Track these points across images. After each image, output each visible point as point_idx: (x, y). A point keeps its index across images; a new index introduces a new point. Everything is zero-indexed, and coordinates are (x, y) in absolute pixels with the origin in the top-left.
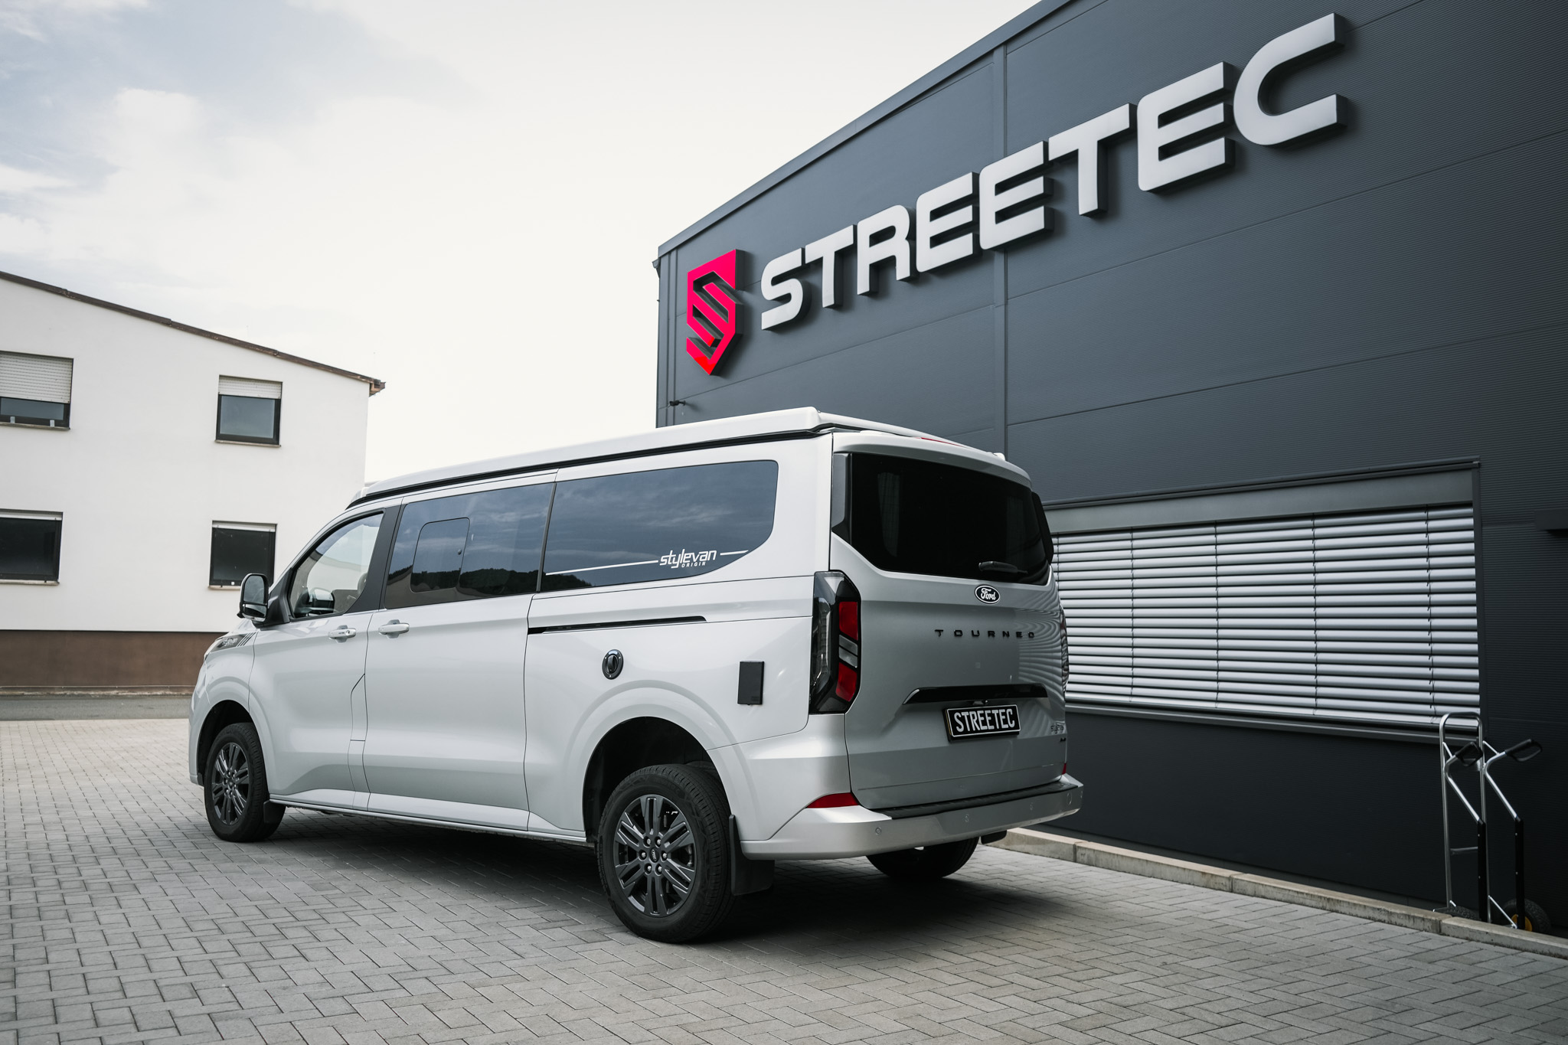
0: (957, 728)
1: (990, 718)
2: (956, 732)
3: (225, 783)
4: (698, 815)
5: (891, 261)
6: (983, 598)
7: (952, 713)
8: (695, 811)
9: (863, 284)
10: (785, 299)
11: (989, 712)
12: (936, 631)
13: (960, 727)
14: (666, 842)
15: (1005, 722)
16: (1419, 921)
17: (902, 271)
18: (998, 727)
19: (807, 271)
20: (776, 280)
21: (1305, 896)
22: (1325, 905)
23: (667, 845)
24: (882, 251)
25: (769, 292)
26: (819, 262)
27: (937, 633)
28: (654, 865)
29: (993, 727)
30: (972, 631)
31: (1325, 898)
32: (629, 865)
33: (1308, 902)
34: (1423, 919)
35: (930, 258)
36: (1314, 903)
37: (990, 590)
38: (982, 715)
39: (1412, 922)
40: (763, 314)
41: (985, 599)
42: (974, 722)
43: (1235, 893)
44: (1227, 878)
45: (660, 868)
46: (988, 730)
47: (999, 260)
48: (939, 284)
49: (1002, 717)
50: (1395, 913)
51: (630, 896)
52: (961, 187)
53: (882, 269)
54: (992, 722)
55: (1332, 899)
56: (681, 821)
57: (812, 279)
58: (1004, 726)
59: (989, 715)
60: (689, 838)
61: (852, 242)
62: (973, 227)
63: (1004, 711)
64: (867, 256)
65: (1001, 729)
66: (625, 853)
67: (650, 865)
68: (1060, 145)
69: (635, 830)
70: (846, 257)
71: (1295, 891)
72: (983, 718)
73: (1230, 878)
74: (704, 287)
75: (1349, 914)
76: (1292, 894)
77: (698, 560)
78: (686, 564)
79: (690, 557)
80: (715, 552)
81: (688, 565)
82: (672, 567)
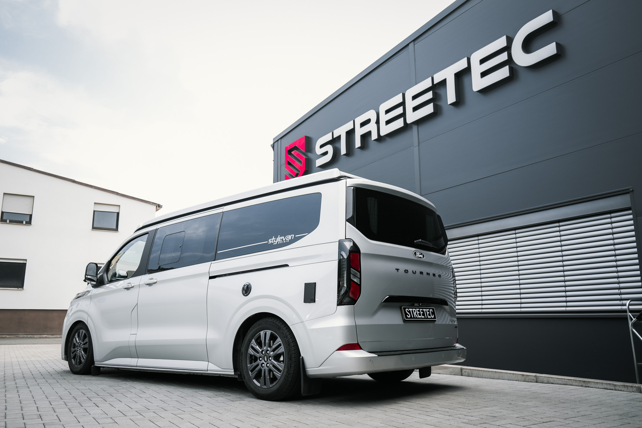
0: (407, 315)
1: (422, 313)
2: (407, 318)
3: (77, 348)
4: (287, 338)
5: (369, 133)
6: (417, 256)
7: (405, 309)
8: (285, 336)
9: (358, 143)
10: (326, 153)
11: (422, 310)
12: (396, 269)
13: (409, 315)
14: (271, 352)
15: (429, 315)
16: (630, 388)
17: (374, 136)
18: (426, 317)
19: (335, 141)
20: (322, 146)
21: (572, 381)
22: (582, 384)
23: (272, 353)
24: (365, 129)
25: (319, 151)
26: (339, 137)
27: (396, 270)
28: (265, 363)
29: (424, 317)
30: (413, 271)
31: (582, 381)
32: (254, 364)
33: (574, 383)
34: (632, 387)
35: (385, 130)
36: (577, 384)
37: (420, 253)
38: (419, 311)
39: (626, 388)
40: (317, 161)
41: (418, 257)
42: (415, 313)
43: (538, 383)
44: (534, 376)
45: (268, 365)
46: (421, 318)
47: (415, 128)
48: (389, 141)
49: (428, 313)
50: (617, 385)
51: (254, 379)
52: (398, 99)
53: (366, 137)
54: (423, 315)
55: (586, 381)
56: (279, 341)
57: (337, 145)
58: (429, 317)
59: (422, 311)
60: (282, 349)
61: (352, 127)
62: (403, 115)
63: (428, 310)
64: (359, 132)
65: (427, 318)
66: (253, 360)
67: (263, 363)
68: (438, 78)
69: (257, 347)
70: (350, 134)
71: (567, 379)
72: (419, 312)
73: (535, 376)
74: (292, 152)
75: (595, 388)
76: (566, 380)
77: (286, 240)
78: (280, 242)
79: (282, 239)
80: (293, 235)
81: (281, 242)
82: (274, 244)
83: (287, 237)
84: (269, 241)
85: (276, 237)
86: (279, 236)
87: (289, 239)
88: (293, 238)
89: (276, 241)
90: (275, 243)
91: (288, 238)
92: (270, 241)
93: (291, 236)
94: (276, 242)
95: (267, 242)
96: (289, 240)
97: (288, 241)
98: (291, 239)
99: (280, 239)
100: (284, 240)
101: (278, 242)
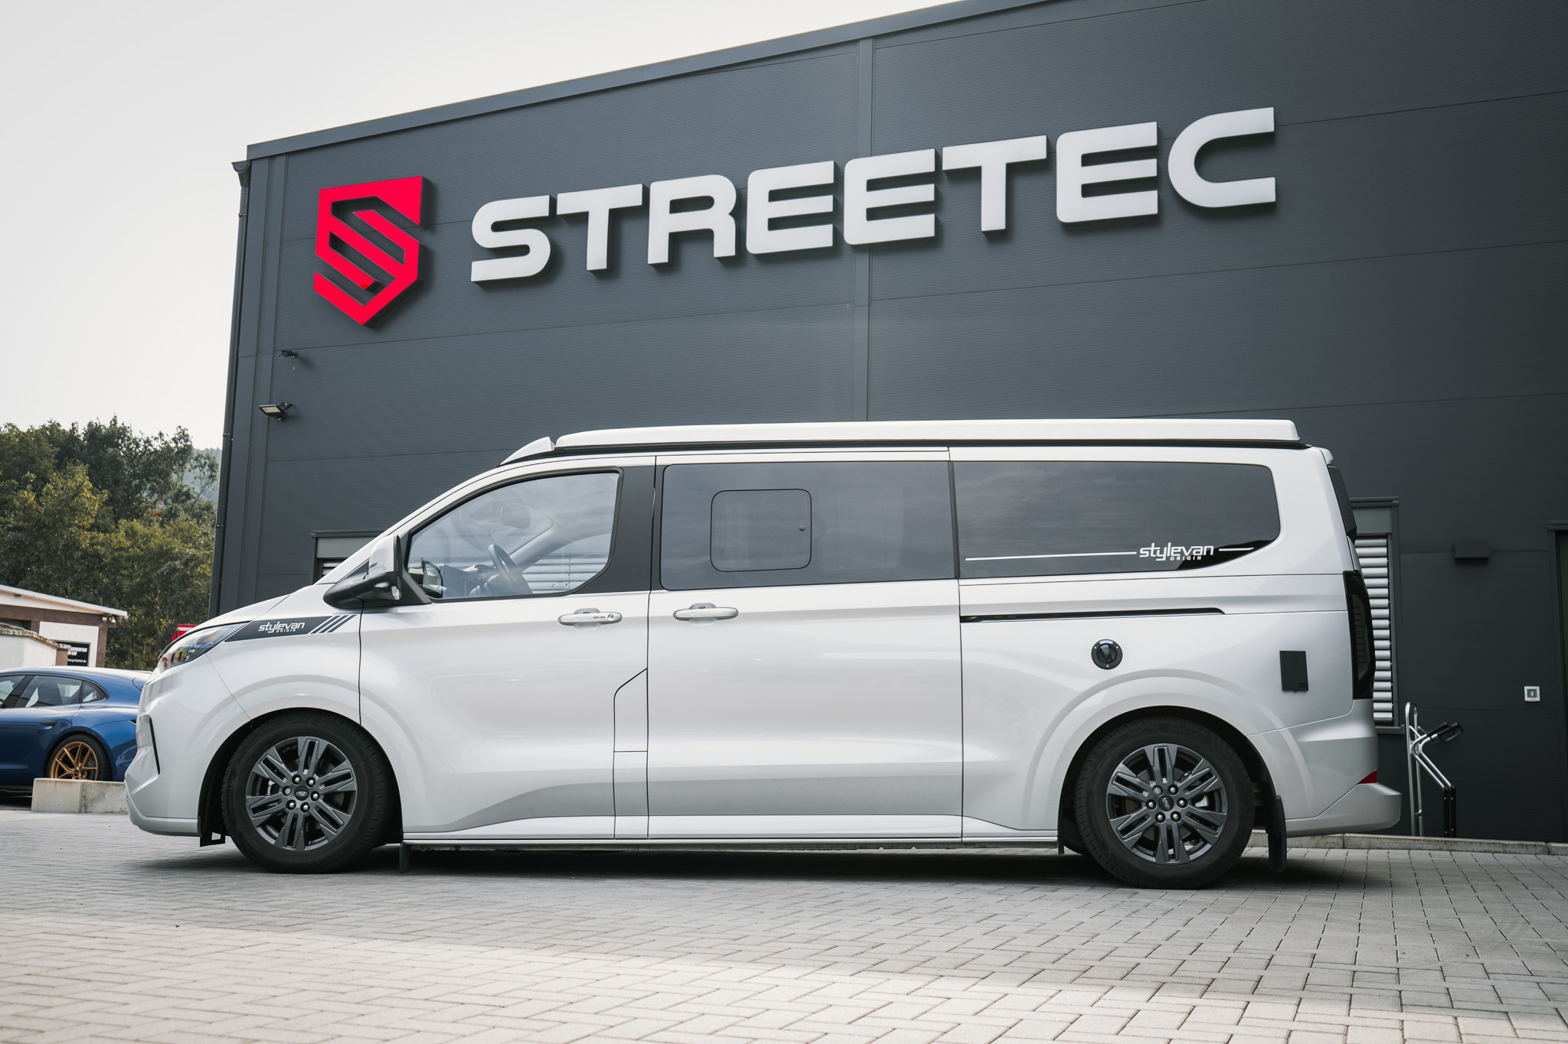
9: (657, 252)
10: (517, 251)
16: (1530, 847)
17: (724, 246)
21: (1422, 842)
22: (1442, 847)
24: (690, 221)
25: (488, 237)
31: (1442, 841)
33: (1425, 846)
34: (1535, 846)
36: (1431, 847)
39: (1525, 849)
40: (474, 266)
47: (862, 258)
50: (1509, 845)
52: (818, 173)
53: (688, 242)
55: (1449, 841)
61: (639, 203)
62: (833, 218)
64: (662, 225)
68: (956, 159)
71: (1412, 839)
75: (1467, 851)
76: (1409, 842)
77: (1191, 555)
78: (1175, 557)
79: (1179, 550)
80: (1212, 547)
81: (1179, 558)
82: (1157, 560)
83: (1193, 549)
84: (1141, 551)
85: (1162, 545)
86: (1170, 544)
87: (1201, 554)
88: (1212, 554)
89: (1162, 553)
90: (1162, 557)
91: (1197, 552)
92: (1144, 552)
93: (1206, 547)
94: (1164, 556)
95: (1135, 553)
96: (1202, 556)
97: (1199, 558)
98: (1205, 554)
99: (1173, 551)
100: (1186, 554)
101: (1170, 556)
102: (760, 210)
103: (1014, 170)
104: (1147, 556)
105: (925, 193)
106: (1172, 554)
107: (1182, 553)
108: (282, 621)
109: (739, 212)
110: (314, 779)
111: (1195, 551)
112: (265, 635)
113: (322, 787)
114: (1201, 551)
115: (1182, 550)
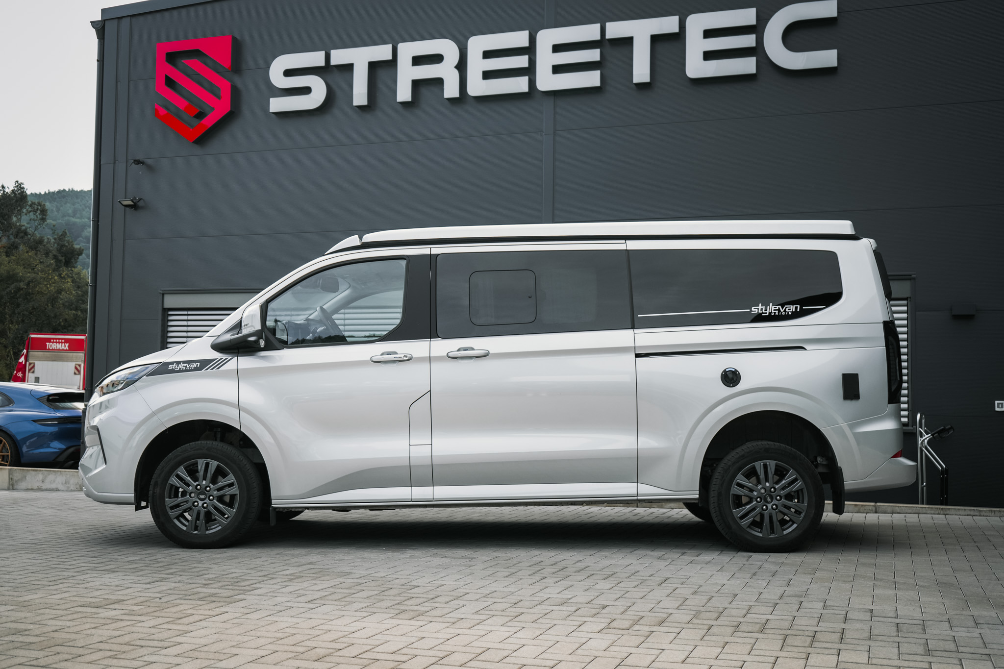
9: (403, 94)
16: (997, 512)
17: (451, 90)
20: (290, 72)
21: (927, 509)
22: (940, 512)
24: (427, 72)
25: (280, 81)
31: (940, 508)
33: (929, 512)
34: (1000, 511)
36: (932, 512)
39: (993, 513)
40: (273, 99)
50: (983, 511)
52: (518, 39)
53: (426, 86)
55: (945, 509)
61: (389, 58)
62: (527, 72)
68: (616, 31)
71: (920, 507)
75: (956, 515)
76: (918, 509)
77: (785, 311)
78: (775, 313)
79: (777, 308)
80: (799, 306)
81: (777, 314)
82: (763, 315)
85: (766, 305)
96: (792, 312)
97: (790, 313)
98: (794, 310)
99: (773, 309)
100: (782, 311)
101: (772, 312)
102: (476, 65)
103: (656, 40)
104: (757, 312)
105: (594, 55)
106: (773, 311)
107: (779, 310)
108: (184, 362)
109: (462, 66)
110: (209, 487)
111: (787, 309)
112: (173, 371)
113: (215, 492)
114: (791, 308)
115: (779, 308)
